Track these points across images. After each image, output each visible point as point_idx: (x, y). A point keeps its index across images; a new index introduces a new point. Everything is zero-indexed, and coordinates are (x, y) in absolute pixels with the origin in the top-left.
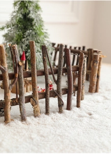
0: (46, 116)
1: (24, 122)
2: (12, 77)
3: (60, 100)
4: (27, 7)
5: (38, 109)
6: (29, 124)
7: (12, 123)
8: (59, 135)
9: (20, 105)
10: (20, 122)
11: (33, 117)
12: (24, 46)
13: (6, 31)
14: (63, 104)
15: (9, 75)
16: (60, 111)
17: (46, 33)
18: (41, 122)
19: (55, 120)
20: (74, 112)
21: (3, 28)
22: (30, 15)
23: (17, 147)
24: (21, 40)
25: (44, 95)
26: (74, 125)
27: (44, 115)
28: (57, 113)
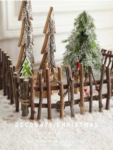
0: (89, 114)
1: (73, 118)
2: (66, 87)
3: (100, 103)
4: (84, 27)
5: (83, 109)
6: (76, 120)
7: (65, 119)
8: (95, 131)
9: (71, 106)
10: (70, 118)
11: (80, 114)
12: (80, 56)
13: (68, 43)
14: (102, 106)
15: (64, 86)
16: (100, 111)
17: (98, 45)
18: (84, 119)
19: (95, 118)
20: (110, 111)
21: (66, 41)
22: (86, 33)
23: (65, 138)
24: (78, 51)
25: (89, 99)
26: (107, 123)
27: (88, 112)
28: (98, 112)
